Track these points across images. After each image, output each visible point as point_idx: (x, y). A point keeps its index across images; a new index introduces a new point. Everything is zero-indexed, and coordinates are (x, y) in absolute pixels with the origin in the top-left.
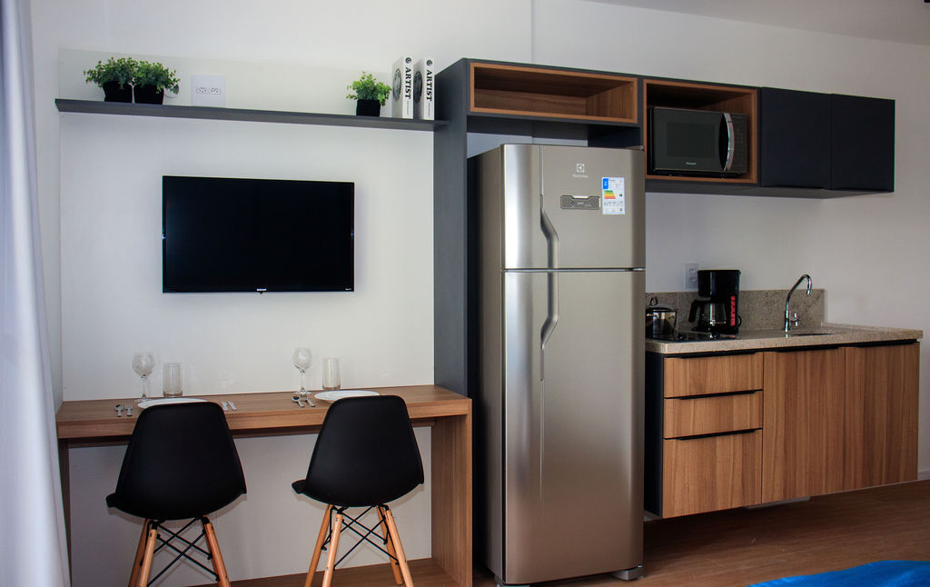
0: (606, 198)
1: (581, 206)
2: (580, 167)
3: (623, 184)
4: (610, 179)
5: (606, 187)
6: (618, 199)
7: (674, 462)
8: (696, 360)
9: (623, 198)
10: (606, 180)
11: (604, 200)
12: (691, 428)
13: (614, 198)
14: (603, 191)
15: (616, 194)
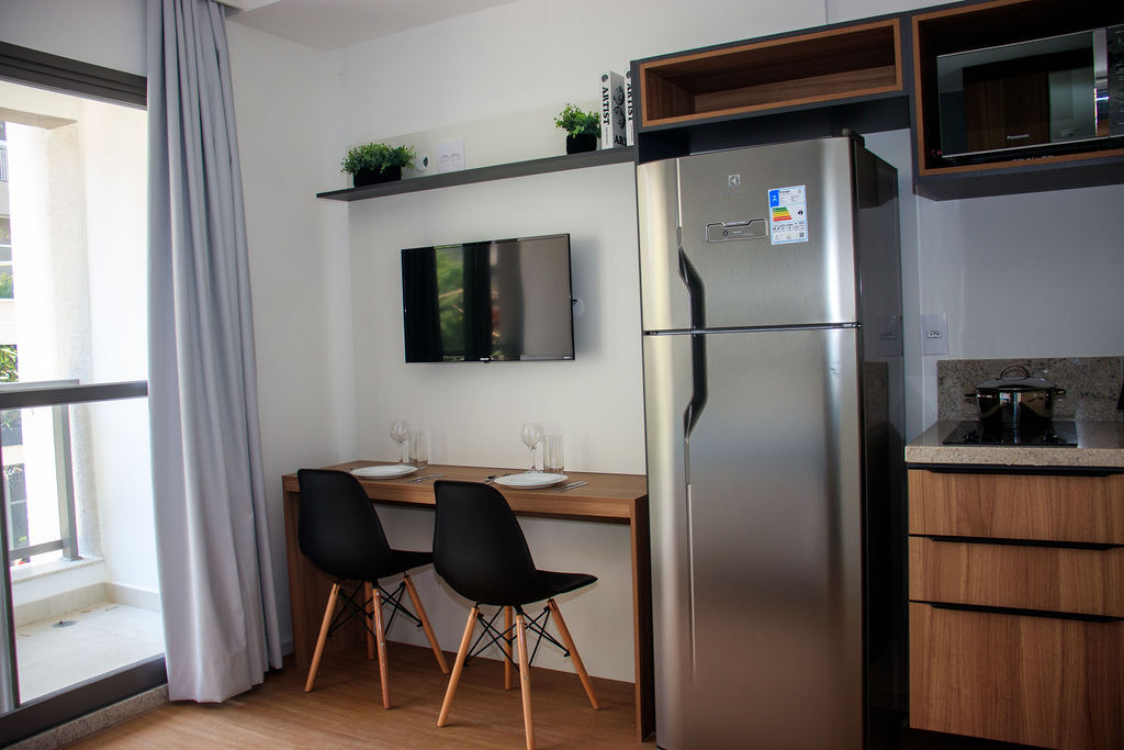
0: (776, 220)
1: (738, 236)
2: (734, 180)
3: (803, 194)
4: (781, 190)
5: (777, 203)
6: (796, 218)
7: (927, 641)
8: (972, 478)
9: (804, 217)
10: (776, 193)
11: (773, 224)
12: (962, 591)
13: (789, 218)
14: (771, 210)
15: (792, 211)
